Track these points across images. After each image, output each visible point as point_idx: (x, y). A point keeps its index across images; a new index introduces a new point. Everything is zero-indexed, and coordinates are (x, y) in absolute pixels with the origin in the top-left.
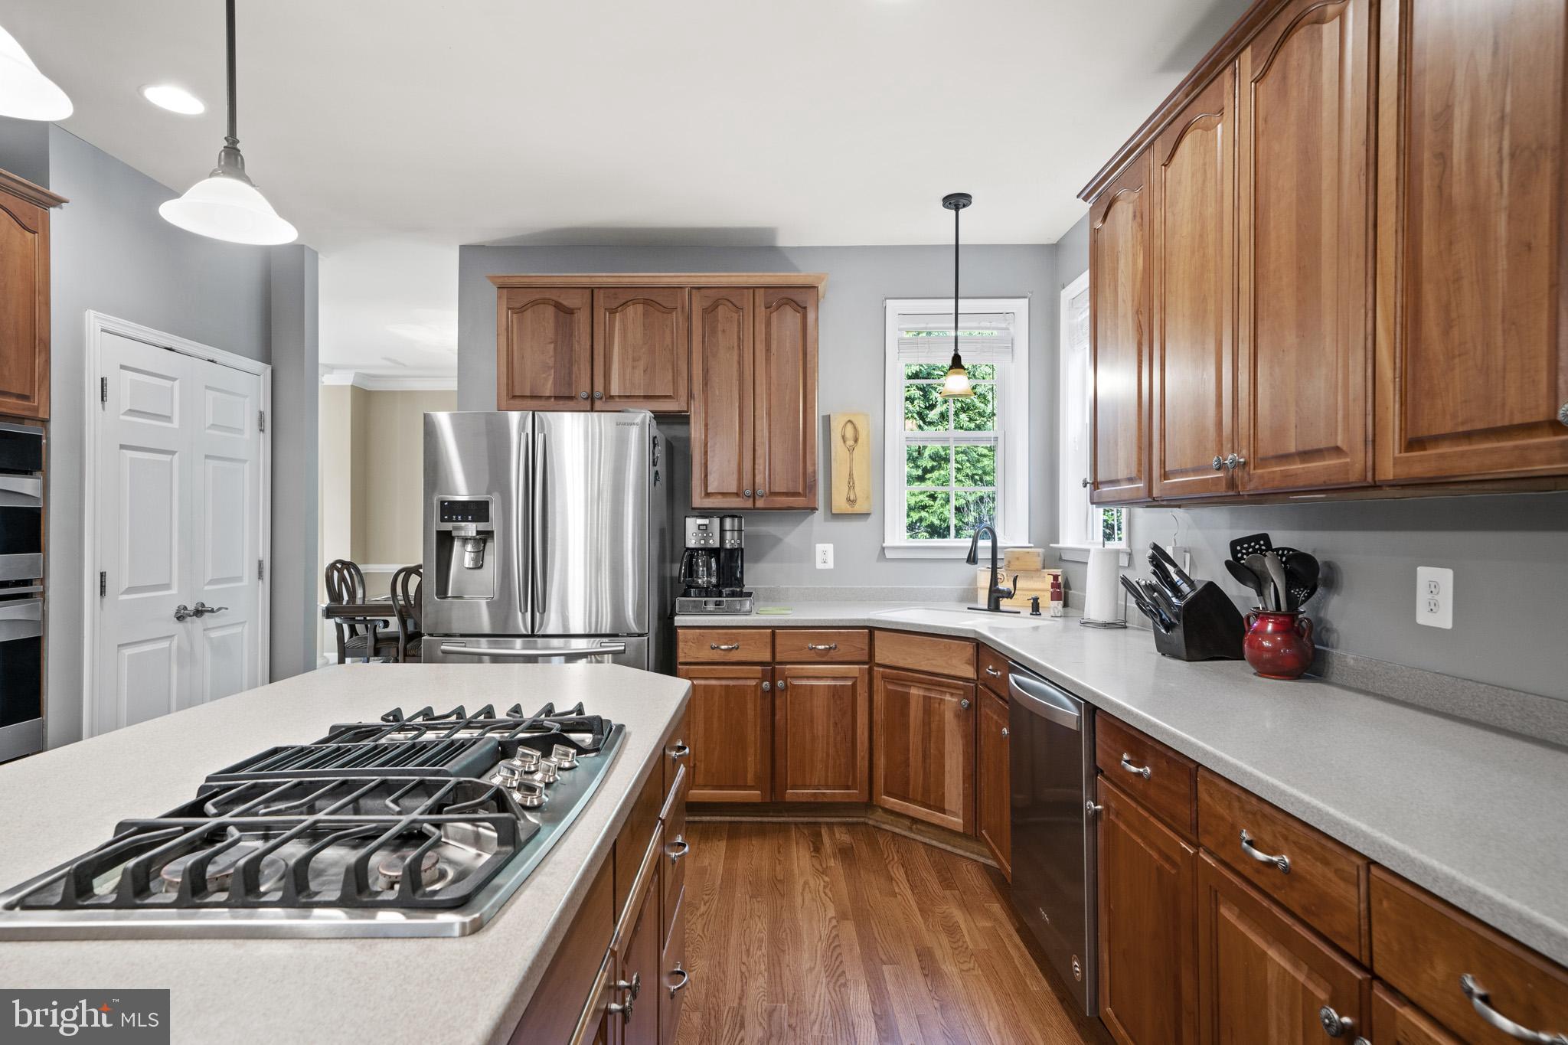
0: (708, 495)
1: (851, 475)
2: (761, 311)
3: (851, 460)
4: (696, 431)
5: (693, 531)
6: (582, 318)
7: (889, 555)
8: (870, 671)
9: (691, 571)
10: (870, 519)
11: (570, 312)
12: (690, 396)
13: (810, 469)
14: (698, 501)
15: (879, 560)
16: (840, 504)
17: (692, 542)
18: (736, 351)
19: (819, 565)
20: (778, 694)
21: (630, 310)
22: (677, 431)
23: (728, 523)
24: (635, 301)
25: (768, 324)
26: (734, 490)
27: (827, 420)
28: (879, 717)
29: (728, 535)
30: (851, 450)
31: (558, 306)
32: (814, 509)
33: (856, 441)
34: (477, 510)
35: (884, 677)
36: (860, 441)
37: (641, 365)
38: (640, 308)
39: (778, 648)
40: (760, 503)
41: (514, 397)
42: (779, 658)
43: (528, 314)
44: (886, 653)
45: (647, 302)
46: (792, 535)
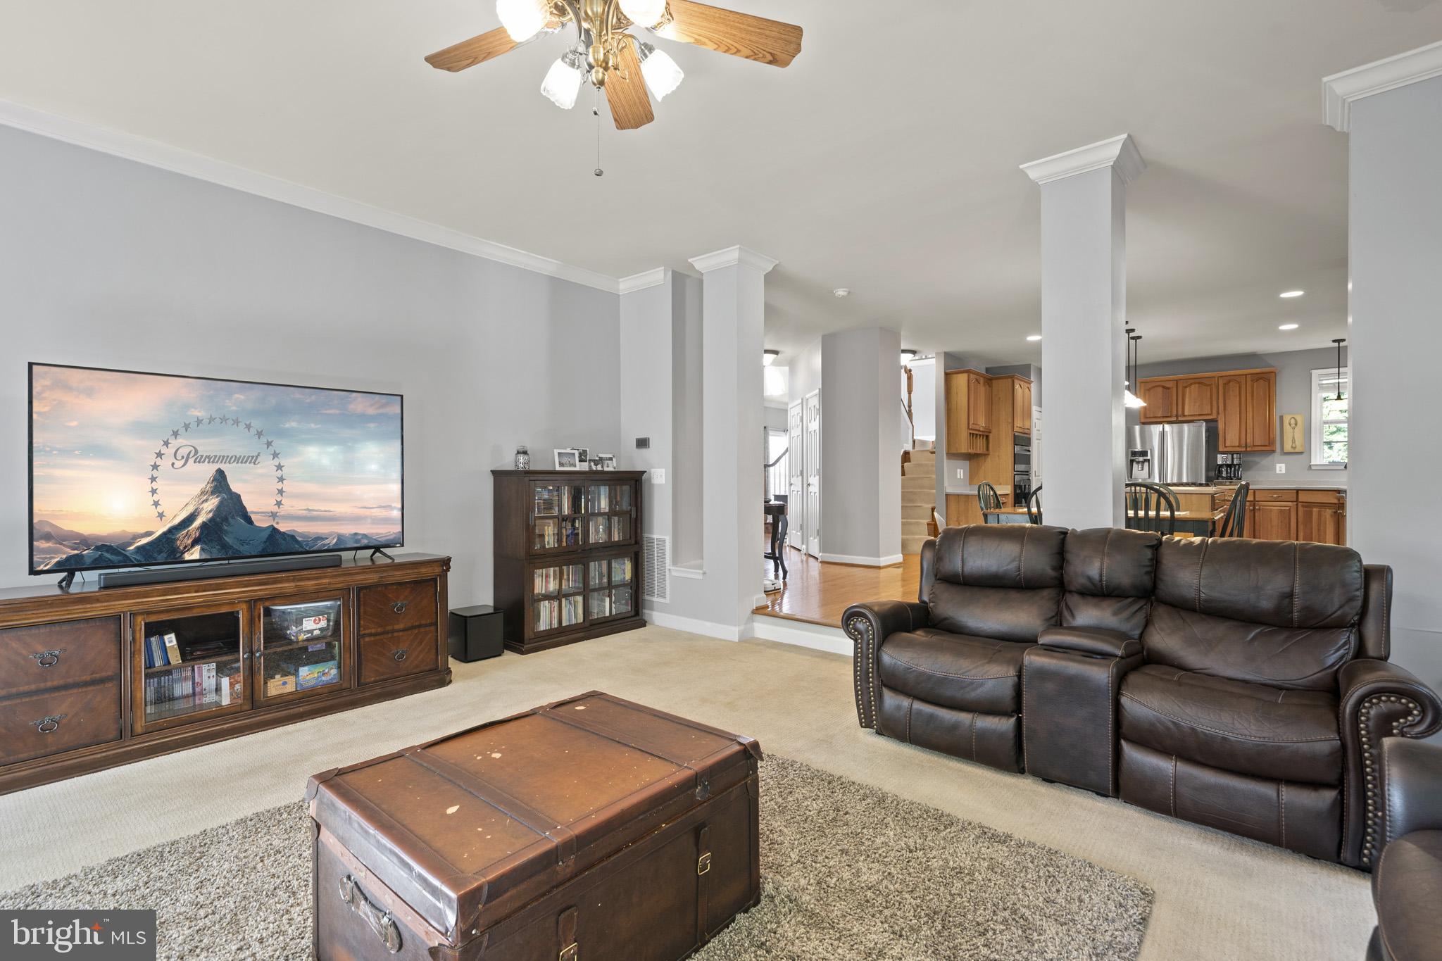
0: (1225, 447)
1: (1293, 438)
2: (1249, 382)
3: (1294, 433)
4: (1221, 425)
5: (1220, 459)
6: (1174, 389)
7: (1313, 468)
8: (1297, 504)
9: (1220, 472)
10: (1303, 455)
11: (1168, 388)
12: (1218, 413)
13: (1271, 436)
14: (1221, 449)
15: (1308, 470)
16: (1288, 448)
17: (1220, 462)
18: (1238, 397)
19: (1278, 472)
20: (1256, 511)
21: (1193, 386)
22: (1212, 424)
23: (1235, 456)
24: (1195, 383)
25: (1253, 387)
26: (1237, 445)
27: (1281, 418)
28: (1300, 519)
29: (1235, 460)
30: (1294, 428)
31: (1164, 387)
32: (1274, 451)
33: (1296, 424)
34: (1144, 453)
35: (1303, 506)
36: (1298, 425)
37: (1197, 404)
38: (1197, 385)
39: (1256, 496)
40: (1248, 449)
41: (1147, 418)
42: (1257, 499)
43: (1152, 391)
44: (1302, 498)
45: (1199, 383)
46: (1265, 461)
